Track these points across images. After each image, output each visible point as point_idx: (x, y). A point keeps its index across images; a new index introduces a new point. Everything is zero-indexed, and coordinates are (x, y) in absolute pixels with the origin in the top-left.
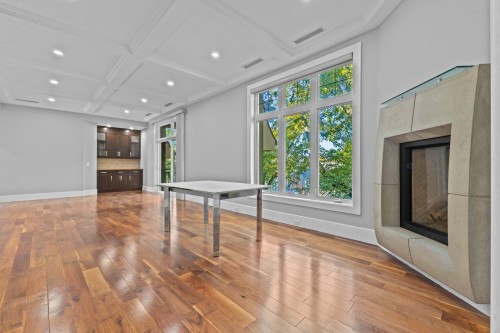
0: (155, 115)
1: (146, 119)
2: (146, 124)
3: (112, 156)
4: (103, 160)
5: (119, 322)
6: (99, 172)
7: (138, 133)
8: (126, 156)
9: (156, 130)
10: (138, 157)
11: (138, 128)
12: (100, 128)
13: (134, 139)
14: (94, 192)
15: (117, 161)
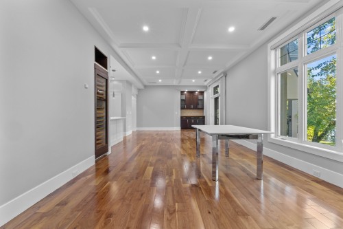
0: (209, 80)
1: (206, 84)
2: (206, 87)
3: (189, 108)
4: (184, 111)
5: (142, 195)
6: (182, 117)
7: (202, 93)
8: (196, 108)
9: (211, 90)
10: (202, 109)
11: (202, 90)
12: (182, 93)
13: (200, 97)
14: (179, 128)
15: (191, 110)
